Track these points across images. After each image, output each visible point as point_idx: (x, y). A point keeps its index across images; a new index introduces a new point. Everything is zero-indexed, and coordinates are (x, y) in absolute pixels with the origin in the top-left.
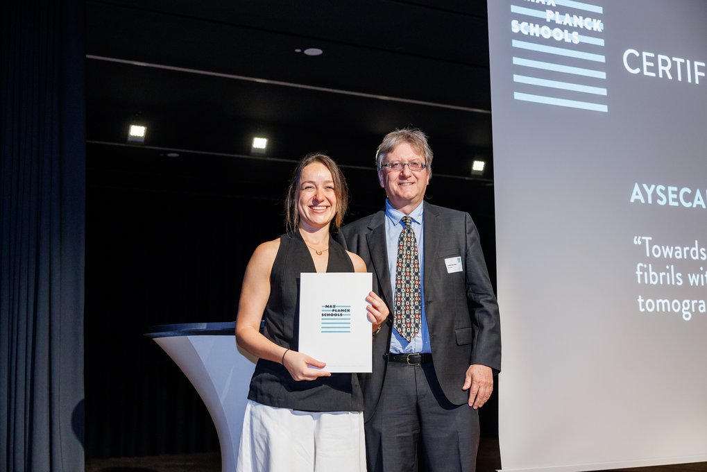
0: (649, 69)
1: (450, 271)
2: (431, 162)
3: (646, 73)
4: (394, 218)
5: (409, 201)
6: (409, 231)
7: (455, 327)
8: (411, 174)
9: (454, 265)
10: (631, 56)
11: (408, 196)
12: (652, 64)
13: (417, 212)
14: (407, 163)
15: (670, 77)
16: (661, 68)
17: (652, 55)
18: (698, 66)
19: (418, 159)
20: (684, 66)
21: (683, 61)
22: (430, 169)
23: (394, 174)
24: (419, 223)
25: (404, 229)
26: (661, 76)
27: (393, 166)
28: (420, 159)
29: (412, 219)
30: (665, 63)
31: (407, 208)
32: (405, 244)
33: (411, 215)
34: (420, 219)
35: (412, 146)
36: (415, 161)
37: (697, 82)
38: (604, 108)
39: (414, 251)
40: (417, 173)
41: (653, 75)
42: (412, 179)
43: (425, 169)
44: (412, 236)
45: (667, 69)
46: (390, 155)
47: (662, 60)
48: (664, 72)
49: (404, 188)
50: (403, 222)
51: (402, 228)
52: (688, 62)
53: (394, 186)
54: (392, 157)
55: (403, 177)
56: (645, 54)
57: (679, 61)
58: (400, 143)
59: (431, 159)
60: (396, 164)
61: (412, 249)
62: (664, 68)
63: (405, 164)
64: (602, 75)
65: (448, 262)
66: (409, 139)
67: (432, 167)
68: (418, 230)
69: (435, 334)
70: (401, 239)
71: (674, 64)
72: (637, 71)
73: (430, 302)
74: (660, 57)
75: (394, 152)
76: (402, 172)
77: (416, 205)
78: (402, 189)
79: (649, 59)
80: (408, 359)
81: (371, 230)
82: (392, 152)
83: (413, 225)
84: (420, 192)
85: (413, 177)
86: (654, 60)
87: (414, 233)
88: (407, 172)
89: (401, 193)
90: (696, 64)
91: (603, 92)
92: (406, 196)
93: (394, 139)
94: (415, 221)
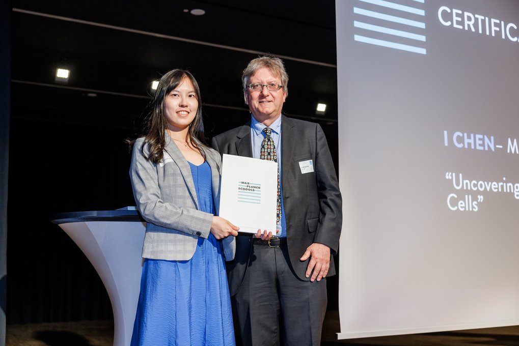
0: (458, 22)
1: (303, 172)
2: (287, 83)
3: (455, 26)
4: (257, 129)
5: (268, 116)
6: (269, 140)
7: (308, 217)
8: (269, 94)
9: (306, 167)
10: (444, 12)
11: (267, 112)
12: (460, 19)
13: (276, 125)
14: (266, 84)
15: (473, 30)
16: (466, 22)
17: (460, 12)
18: (495, 23)
19: (275, 81)
20: (483, 22)
21: (483, 18)
22: (286, 89)
23: (256, 94)
24: (277, 134)
25: (265, 138)
26: (466, 28)
27: (254, 86)
28: (278, 81)
29: (272, 130)
30: (469, 19)
31: (267, 122)
32: (266, 150)
33: (271, 127)
34: (278, 130)
35: (270, 70)
36: (273, 83)
37: (493, 34)
38: (423, 51)
39: (274, 156)
40: (274, 93)
41: (461, 27)
42: (270, 98)
43: (282, 89)
44: (272, 144)
45: (471, 23)
46: (252, 78)
47: (468, 16)
48: (469, 25)
49: (263, 104)
50: (264, 133)
51: (263, 138)
52: (487, 19)
53: (255, 103)
54: (254, 80)
55: (262, 96)
56: (455, 11)
57: (480, 17)
58: (260, 68)
59: (287, 81)
60: (257, 85)
61: (272, 154)
62: (469, 23)
63: (264, 86)
64: (422, 25)
65: (302, 164)
66: (267, 65)
67: (288, 87)
68: (276, 139)
69: (290, 224)
70: (263, 147)
71: (476, 20)
72: (449, 23)
73: (288, 198)
74: (466, 14)
75: (256, 75)
76: (262, 92)
77: (274, 119)
78: (261, 106)
79: (458, 15)
80: (269, 242)
81: (240, 138)
82: (253, 75)
83: (273, 135)
84: (277, 108)
85: (270, 96)
86: (462, 16)
87: (273, 142)
88: (266, 92)
89: (261, 109)
90: (493, 21)
91: (423, 38)
92: (265, 112)
93: (256, 65)
94: (274, 132)
